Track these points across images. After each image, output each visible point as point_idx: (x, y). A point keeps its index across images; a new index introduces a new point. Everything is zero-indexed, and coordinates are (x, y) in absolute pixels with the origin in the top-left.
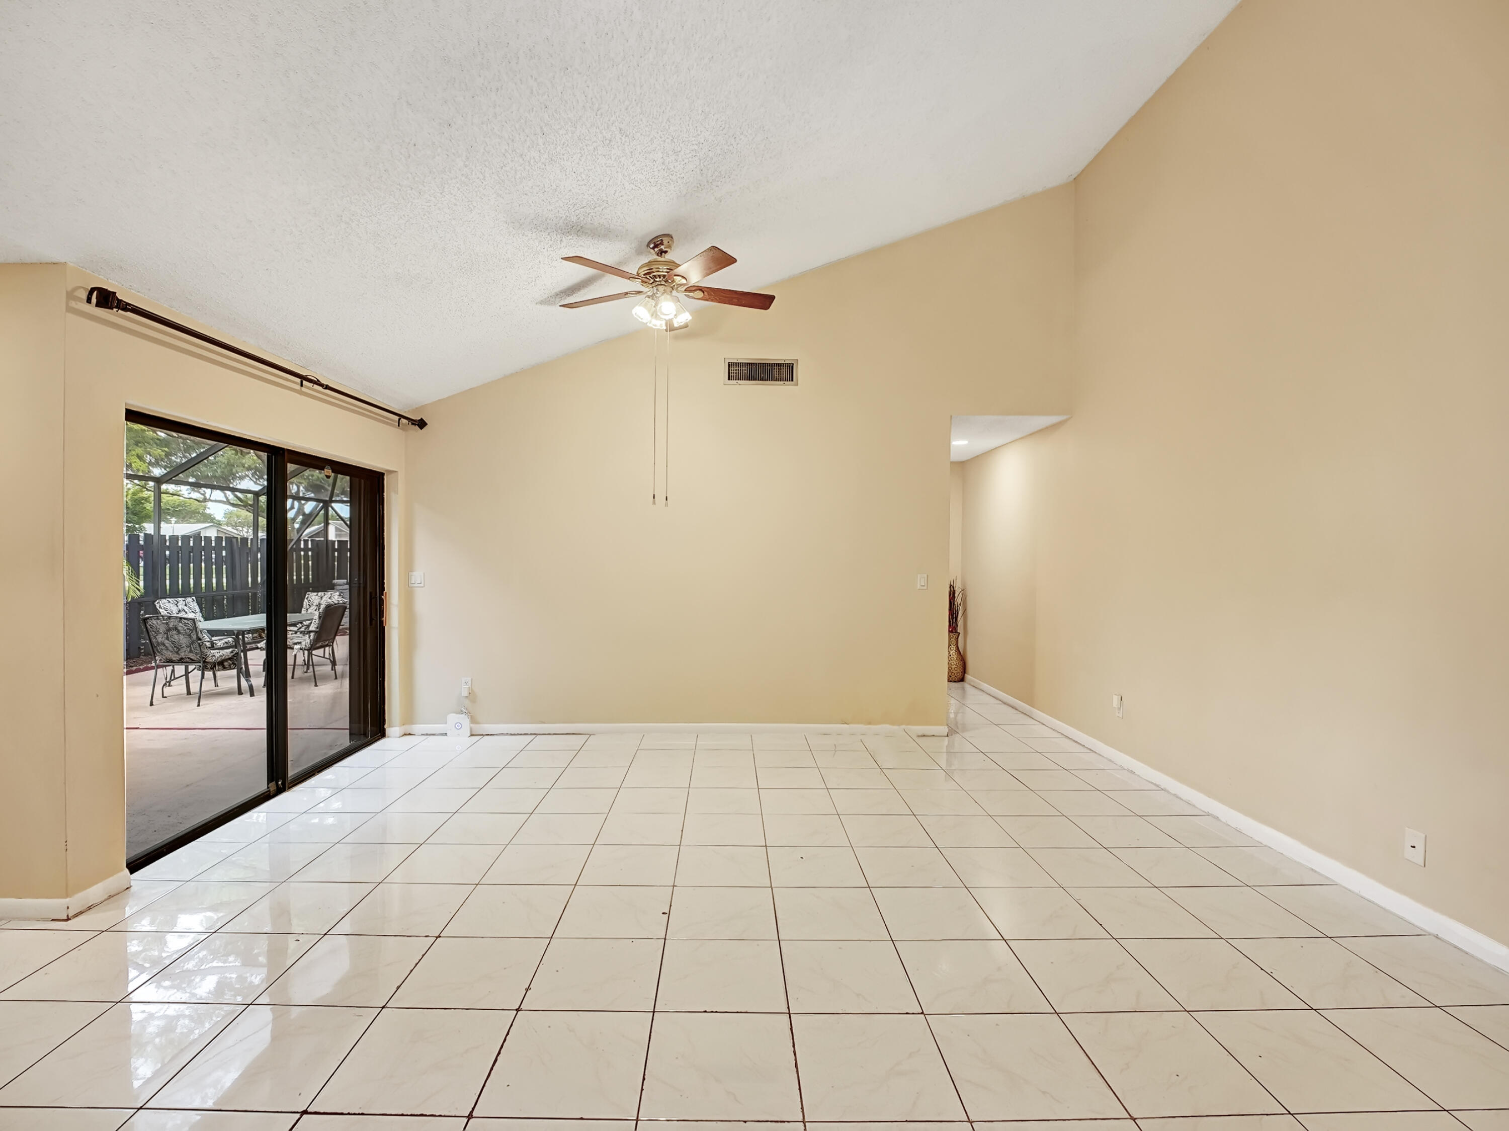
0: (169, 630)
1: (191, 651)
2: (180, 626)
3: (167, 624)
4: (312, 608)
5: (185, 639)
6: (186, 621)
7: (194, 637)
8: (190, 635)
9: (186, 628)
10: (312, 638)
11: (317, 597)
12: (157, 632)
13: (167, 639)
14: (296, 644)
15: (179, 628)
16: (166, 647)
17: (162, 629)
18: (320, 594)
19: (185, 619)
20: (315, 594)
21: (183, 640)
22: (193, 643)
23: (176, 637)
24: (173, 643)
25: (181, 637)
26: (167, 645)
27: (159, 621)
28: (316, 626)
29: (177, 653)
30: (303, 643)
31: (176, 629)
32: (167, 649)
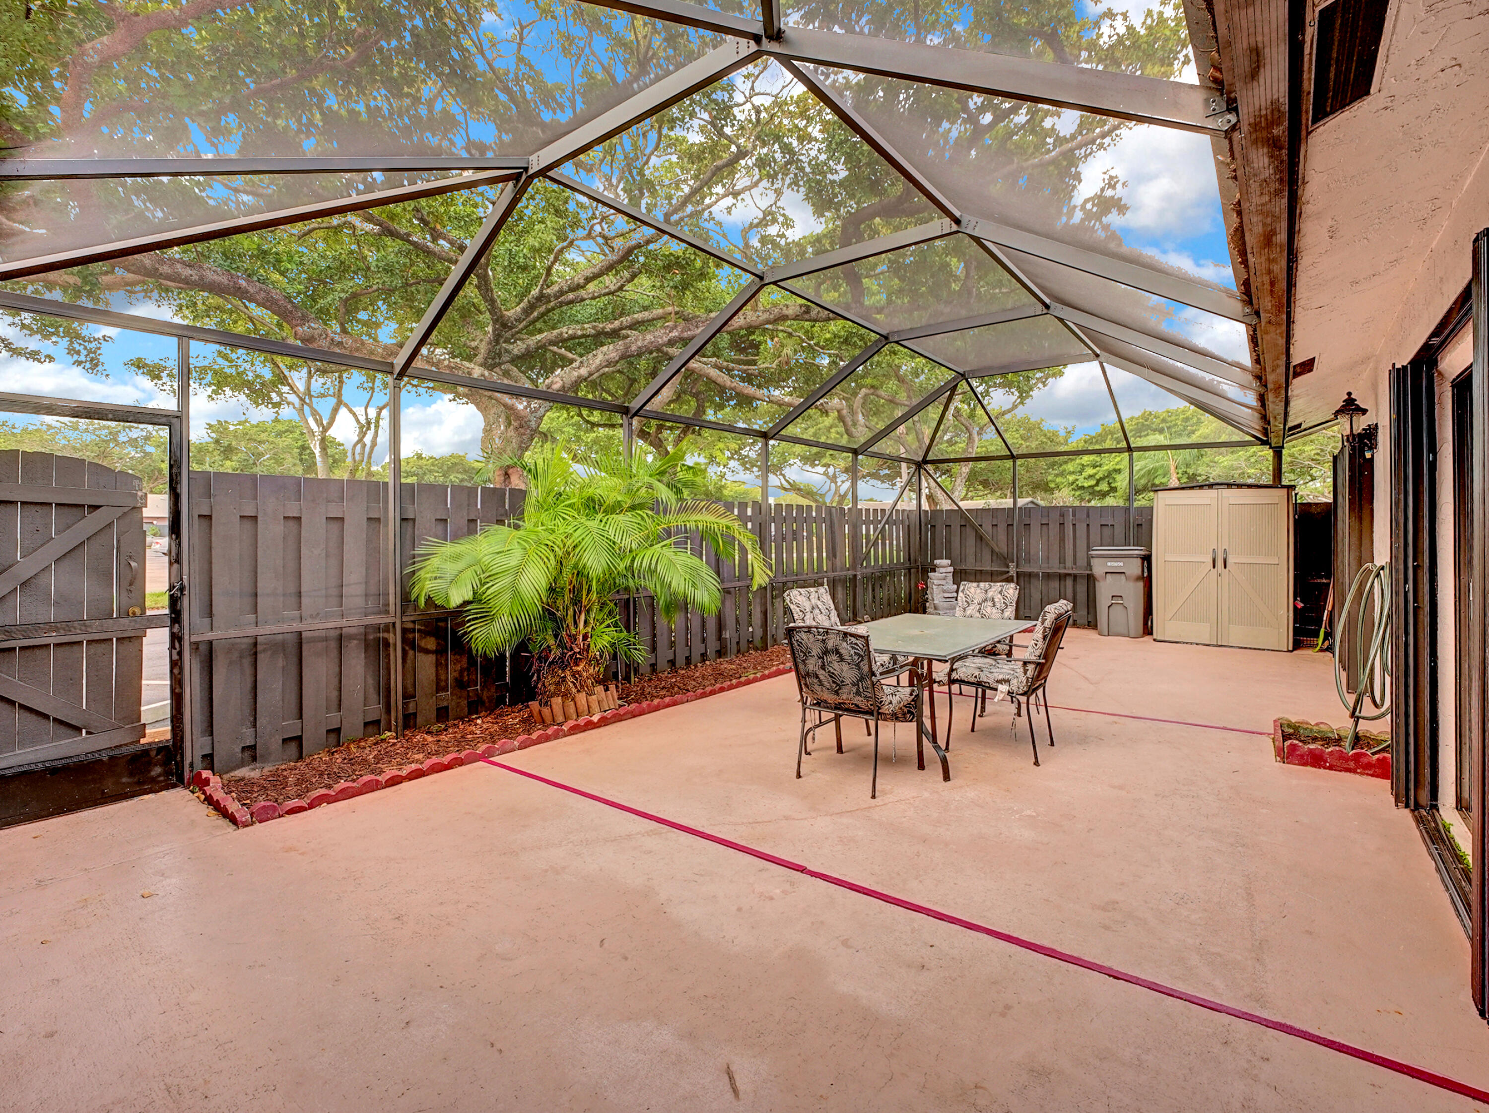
0: (826, 652)
1: (858, 693)
2: (845, 648)
3: (824, 641)
4: (971, 607)
5: (851, 671)
6: (853, 640)
7: (866, 669)
8: (858, 665)
9: (852, 652)
10: (1030, 674)
11: (978, 591)
12: (807, 653)
13: (823, 667)
14: (999, 682)
15: (842, 651)
16: (820, 681)
17: (816, 650)
18: (982, 584)
19: (852, 635)
20: (975, 584)
21: (848, 673)
22: (862, 679)
23: (836, 665)
24: (831, 674)
25: (845, 667)
26: (822, 677)
27: (811, 636)
28: (1038, 653)
29: (837, 693)
30: (1014, 682)
31: (837, 652)
32: (821, 684)
